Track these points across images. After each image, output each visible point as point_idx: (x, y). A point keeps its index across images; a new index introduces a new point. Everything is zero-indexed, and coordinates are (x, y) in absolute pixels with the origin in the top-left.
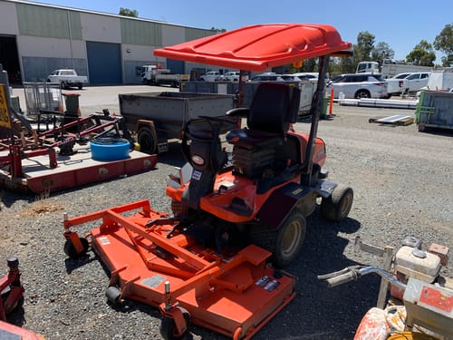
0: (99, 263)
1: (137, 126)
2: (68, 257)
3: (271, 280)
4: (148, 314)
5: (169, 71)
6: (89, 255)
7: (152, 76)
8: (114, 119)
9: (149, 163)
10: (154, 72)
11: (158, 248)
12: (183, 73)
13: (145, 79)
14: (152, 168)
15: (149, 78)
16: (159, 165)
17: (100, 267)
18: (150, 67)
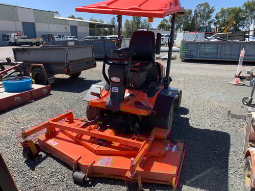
0: (52, 159)
1: (31, 68)
2: (26, 159)
3: (172, 146)
4: (107, 184)
5: (26, 37)
6: (41, 155)
7: (15, 40)
8: (16, 64)
9: (46, 91)
10: (16, 37)
11: (98, 140)
12: (35, 38)
13: (10, 42)
14: (48, 94)
15: (13, 42)
16: (52, 92)
17: (54, 161)
18: (13, 35)
